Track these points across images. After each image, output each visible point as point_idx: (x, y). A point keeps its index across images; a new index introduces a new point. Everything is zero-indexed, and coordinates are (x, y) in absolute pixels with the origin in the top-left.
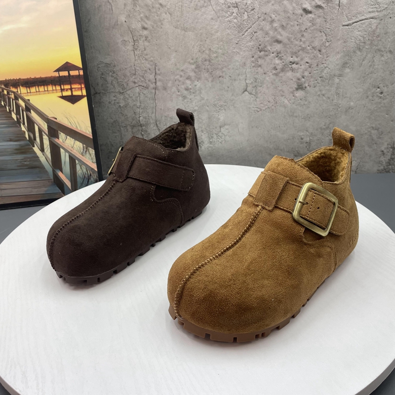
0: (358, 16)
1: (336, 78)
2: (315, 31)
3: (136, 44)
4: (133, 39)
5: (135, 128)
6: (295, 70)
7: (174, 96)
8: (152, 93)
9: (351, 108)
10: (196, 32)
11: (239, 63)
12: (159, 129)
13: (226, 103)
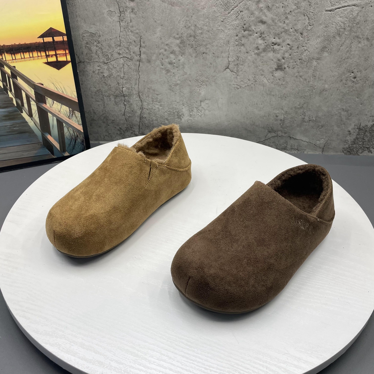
0: (342, 2)
1: (314, 61)
2: (299, 15)
3: (122, 15)
4: (119, 10)
5: (118, 98)
6: (277, 51)
7: (158, 69)
8: (136, 65)
9: (325, 90)
10: (183, 7)
11: (223, 41)
12: (141, 100)
13: (208, 79)
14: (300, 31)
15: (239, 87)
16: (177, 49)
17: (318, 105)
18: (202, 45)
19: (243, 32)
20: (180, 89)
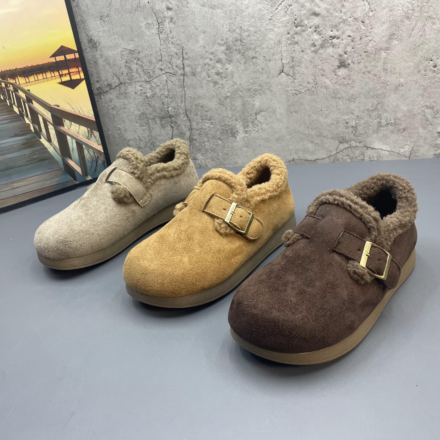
1: (383, 52)
3: (161, 26)
4: (158, 21)
5: (164, 119)
6: (337, 46)
7: (204, 82)
8: (180, 80)
9: (401, 85)
10: (225, 9)
11: (273, 41)
12: (189, 119)
13: (261, 87)
14: (360, 19)
15: (297, 93)
16: (223, 57)
17: (395, 104)
18: (250, 48)
19: (295, 28)
20: (231, 102)
